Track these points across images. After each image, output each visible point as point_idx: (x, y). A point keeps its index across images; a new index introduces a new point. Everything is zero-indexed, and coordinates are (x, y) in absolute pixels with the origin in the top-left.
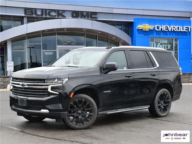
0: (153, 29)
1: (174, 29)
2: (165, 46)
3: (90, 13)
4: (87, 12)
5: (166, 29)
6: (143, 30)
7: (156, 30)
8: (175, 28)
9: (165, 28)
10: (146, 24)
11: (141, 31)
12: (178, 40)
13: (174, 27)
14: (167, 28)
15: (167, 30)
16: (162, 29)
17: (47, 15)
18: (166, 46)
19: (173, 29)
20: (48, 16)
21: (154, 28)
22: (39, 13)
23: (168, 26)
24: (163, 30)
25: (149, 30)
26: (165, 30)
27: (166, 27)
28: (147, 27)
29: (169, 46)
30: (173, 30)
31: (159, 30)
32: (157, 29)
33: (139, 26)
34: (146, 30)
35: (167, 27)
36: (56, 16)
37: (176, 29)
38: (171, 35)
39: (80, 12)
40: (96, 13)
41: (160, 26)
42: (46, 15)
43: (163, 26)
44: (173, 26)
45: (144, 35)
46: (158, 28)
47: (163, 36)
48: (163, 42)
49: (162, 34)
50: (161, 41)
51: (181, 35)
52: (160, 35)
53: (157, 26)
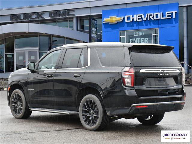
0: (121, 21)
2: (140, 40)
3: (67, 11)
6: (109, 23)
10: (113, 16)
11: (107, 25)
14: (141, 17)
15: (141, 20)
16: (133, 19)
17: (29, 18)
18: (142, 39)
19: (150, 18)
21: (124, 19)
22: (22, 17)
23: (143, 15)
24: (135, 20)
25: (116, 23)
26: (138, 20)
27: (139, 16)
28: (114, 19)
29: (146, 39)
30: (148, 19)
31: (129, 21)
32: (127, 20)
33: (105, 20)
34: (114, 23)
35: (141, 16)
36: (36, 18)
37: (153, 17)
39: (57, 11)
41: (131, 16)
43: (135, 16)
44: (149, 15)
45: (112, 29)
46: (129, 18)
47: (137, 28)
48: (138, 34)
49: (135, 25)
50: (136, 33)
51: (163, 24)
52: (134, 27)
53: (127, 17)
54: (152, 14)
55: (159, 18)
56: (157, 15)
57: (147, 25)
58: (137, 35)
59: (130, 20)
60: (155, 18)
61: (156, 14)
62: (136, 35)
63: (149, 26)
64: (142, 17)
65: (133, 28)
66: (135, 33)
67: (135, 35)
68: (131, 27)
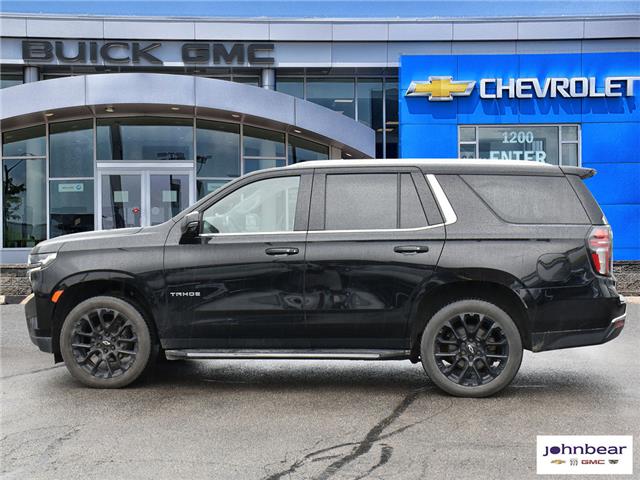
0: (468, 93)
1: (560, 88)
2: (521, 156)
3: (246, 45)
4: (238, 44)
5: (524, 91)
6: (428, 97)
7: (483, 95)
8: (566, 86)
9: (520, 88)
10: (442, 78)
11: (421, 103)
12: (580, 132)
13: (560, 83)
14: (530, 87)
15: (530, 96)
16: (506, 92)
17: (100, 58)
20: (102, 63)
21: (476, 88)
22: (72, 52)
23: (535, 81)
24: (512, 95)
25: (451, 98)
26: (519, 95)
27: (523, 83)
28: (443, 86)
31: (494, 96)
32: (486, 93)
33: (413, 85)
34: (443, 99)
35: (531, 83)
36: (128, 58)
37: (568, 90)
38: (547, 113)
39: (211, 44)
40: (269, 45)
41: (500, 81)
42: (94, 58)
43: (512, 80)
44: (554, 81)
45: (435, 117)
46: (491, 87)
47: (514, 118)
48: (516, 139)
49: (508, 110)
50: (508, 135)
51: (594, 113)
52: (504, 114)
53: (487, 83)
54: (566, 81)
55: (584, 94)
56: (579, 84)
57: (544, 112)
58: (511, 141)
59: (496, 93)
60: (573, 93)
61: (577, 82)
62: (509, 140)
63: (551, 116)
64: (533, 87)
65: (504, 118)
66: (506, 133)
67: (506, 141)
68: (497, 114)
